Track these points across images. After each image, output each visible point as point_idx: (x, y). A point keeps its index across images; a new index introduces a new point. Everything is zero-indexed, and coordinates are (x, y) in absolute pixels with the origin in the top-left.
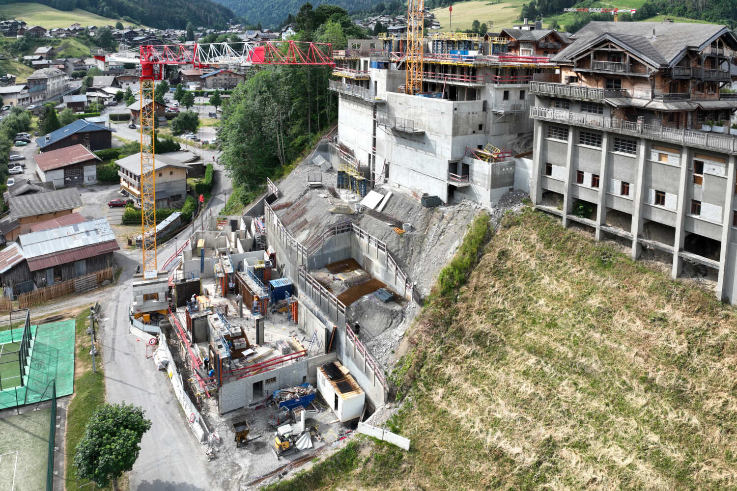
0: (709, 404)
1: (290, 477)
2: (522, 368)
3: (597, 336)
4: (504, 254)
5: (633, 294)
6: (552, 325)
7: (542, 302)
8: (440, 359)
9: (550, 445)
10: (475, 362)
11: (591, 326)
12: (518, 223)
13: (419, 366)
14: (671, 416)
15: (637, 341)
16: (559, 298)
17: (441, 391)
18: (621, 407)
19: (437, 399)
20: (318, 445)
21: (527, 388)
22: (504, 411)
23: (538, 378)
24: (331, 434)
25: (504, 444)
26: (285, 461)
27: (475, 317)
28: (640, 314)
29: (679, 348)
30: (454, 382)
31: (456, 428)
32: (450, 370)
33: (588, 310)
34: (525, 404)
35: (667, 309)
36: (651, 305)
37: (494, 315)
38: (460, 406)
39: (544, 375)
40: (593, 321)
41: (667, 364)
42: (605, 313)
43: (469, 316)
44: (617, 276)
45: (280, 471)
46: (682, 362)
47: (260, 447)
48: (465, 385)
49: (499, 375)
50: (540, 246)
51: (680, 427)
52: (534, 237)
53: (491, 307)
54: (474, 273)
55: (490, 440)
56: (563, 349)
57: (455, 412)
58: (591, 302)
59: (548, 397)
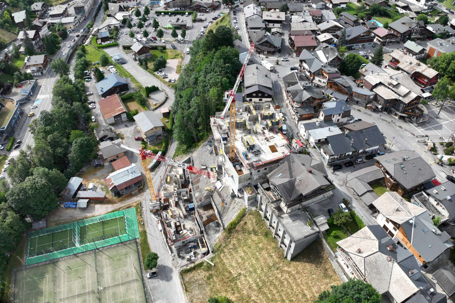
0: (270, 278)
1: (188, 268)
2: (240, 255)
3: (257, 254)
4: (246, 223)
5: (269, 247)
6: (250, 247)
7: (250, 241)
8: (224, 247)
9: (240, 274)
10: (231, 250)
11: (257, 251)
12: (252, 214)
13: (220, 247)
14: (263, 277)
15: (265, 259)
16: (254, 241)
17: (223, 254)
18: (255, 271)
19: (222, 256)
20: (196, 259)
21: (240, 260)
22: (234, 264)
23: (243, 259)
24: (199, 256)
25: (232, 271)
26: (188, 262)
27: (234, 239)
28: (268, 253)
29: (271, 264)
30: (226, 253)
31: (224, 264)
32: (226, 250)
33: (258, 247)
34: (238, 263)
35: (273, 254)
36: (271, 252)
37: (239, 240)
38: (226, 259)
39: (244, 258)
40: (258, 250)
41: (267, 266)
42: (261, 249)
43: (233, 238)
44: (268, 241)
45: (187, 265)
46: (270, 268)
47: (183, 258)
48: (228, 255)
49: (235, 255)
50: (255, 224)
51: (264, 280)
52: (254, 220)
53: (239, 237)
54: (237, 226)
55: (229, 269)
56: (250, 254)
57: (225, 261)
58: (260, 245)
59: (243, 264)
